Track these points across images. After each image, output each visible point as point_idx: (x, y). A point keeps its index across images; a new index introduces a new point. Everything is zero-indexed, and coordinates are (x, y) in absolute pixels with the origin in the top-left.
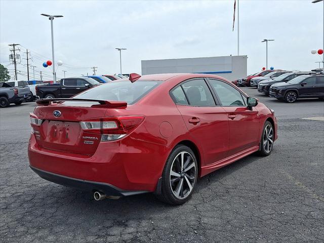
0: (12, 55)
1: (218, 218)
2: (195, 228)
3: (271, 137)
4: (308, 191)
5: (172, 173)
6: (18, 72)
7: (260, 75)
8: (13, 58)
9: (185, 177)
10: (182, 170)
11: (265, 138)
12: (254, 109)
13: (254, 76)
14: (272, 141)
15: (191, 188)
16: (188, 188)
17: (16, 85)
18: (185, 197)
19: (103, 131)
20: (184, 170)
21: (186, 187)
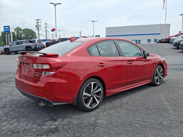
0: (37, 25)
1: (107, 120)
2: (91, 125)
3: (161, 75)
4: (170, 108)
5: (84, 94)
6: (40, 34)
7: (176, 36)
8: (38, 27)
9: (94, 96)
10: (92, 92)
11: (157, 75)
12: (148, 58)
13: (172, 36)
14: (162, 77)
15: (98, 102)
16: (96, 103)
17: (36, 41)
18: (93, 107)
19: (43, 70)
20: (93, 92)
21: (94, 101)
